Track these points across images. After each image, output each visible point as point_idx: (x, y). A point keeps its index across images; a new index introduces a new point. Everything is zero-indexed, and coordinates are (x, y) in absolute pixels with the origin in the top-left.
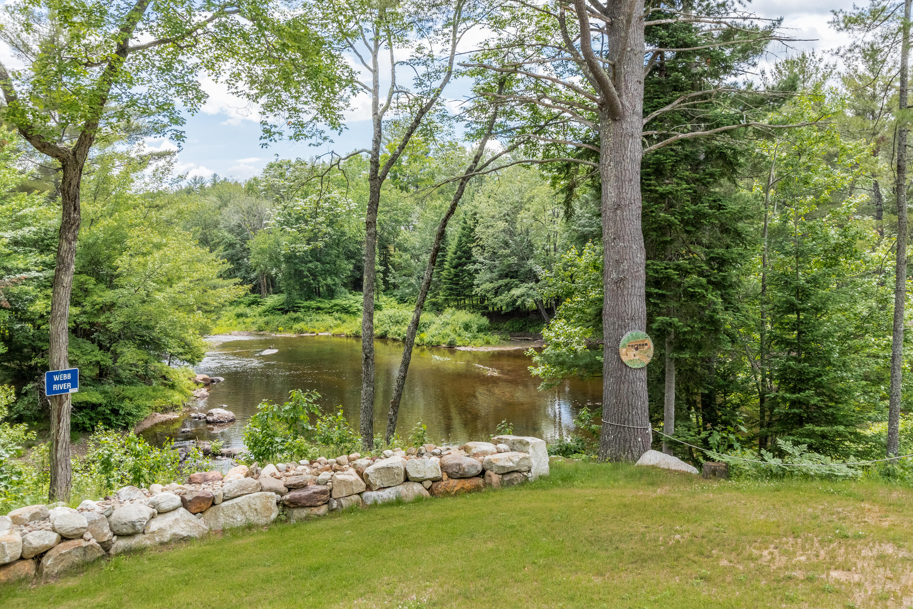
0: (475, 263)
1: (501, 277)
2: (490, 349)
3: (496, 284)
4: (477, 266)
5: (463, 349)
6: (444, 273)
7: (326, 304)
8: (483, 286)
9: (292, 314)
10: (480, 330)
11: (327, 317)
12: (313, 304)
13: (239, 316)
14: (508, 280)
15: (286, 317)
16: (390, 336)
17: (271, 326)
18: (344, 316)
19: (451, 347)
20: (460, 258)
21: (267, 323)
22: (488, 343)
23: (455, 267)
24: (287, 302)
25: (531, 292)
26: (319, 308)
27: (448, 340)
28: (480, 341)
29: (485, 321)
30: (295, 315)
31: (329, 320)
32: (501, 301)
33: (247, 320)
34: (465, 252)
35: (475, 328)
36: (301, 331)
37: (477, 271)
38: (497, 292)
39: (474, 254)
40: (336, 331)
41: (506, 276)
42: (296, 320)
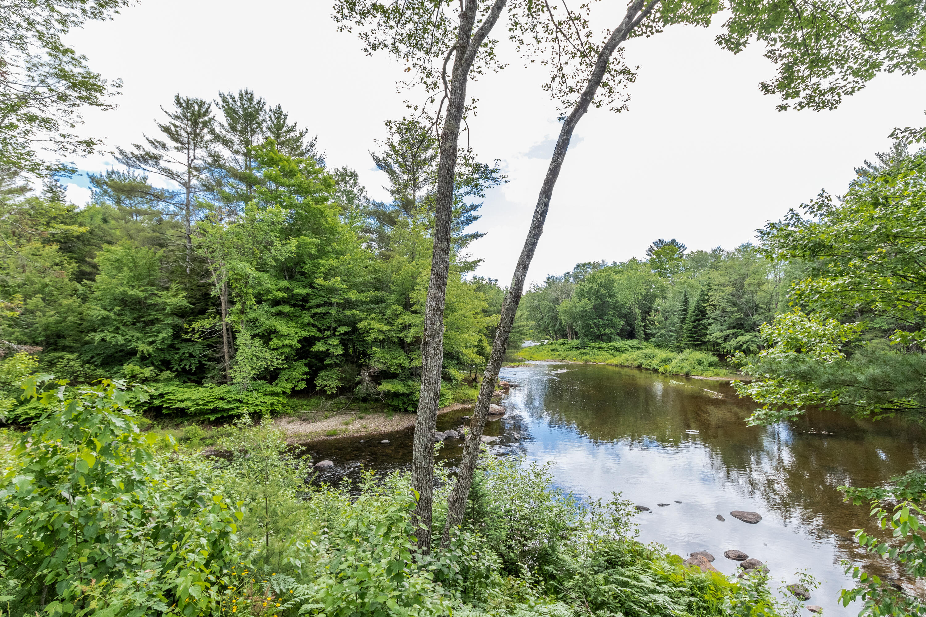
0: (709, 318)
1: (729, 328)
2: (718, 378)
3: (725, 333)
4: (711, 321)
5: (696, 377)
6: (685, 326)
7: (605, 345)
8: (715, 335)
9: (583, 351)
10: (710, 365)
11: (605, 353)
12: (597, 345)
13: (553, 350)
14: (735, 330)
15: (579, 352)
16: (644, 366)
17: (569, 357)
18: (616, 353)
19: (688, 376)
20: (697, 316)
21: (567, 355)
22: (717, 374)
23: (694, 322)
24: (581, 344)
25: (755, 339)
26: (600, 348)
27: (685, 370)
28: (710, 373)
29: (715, 359)
30: (584, 351)
31: (605, 355)
32: (730, 346)
33: (557, 353)
34: (701, 311)
35: (706, 363)
36: (586, 361)
37: (710, 324)
38: (726, 339)
39: (707, 311)
40: (609, 362)
41: (734, 328)
42: (584, 354)
